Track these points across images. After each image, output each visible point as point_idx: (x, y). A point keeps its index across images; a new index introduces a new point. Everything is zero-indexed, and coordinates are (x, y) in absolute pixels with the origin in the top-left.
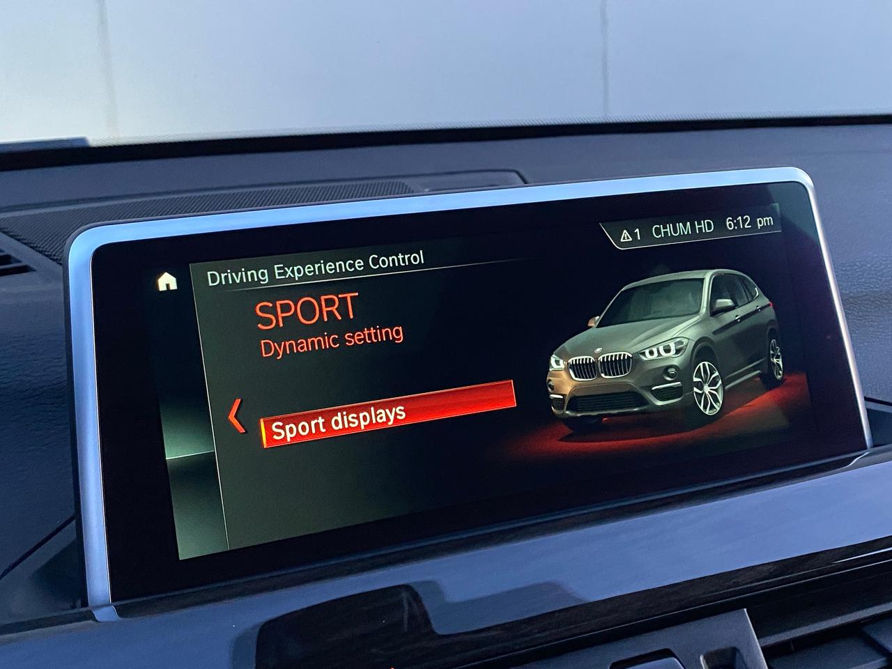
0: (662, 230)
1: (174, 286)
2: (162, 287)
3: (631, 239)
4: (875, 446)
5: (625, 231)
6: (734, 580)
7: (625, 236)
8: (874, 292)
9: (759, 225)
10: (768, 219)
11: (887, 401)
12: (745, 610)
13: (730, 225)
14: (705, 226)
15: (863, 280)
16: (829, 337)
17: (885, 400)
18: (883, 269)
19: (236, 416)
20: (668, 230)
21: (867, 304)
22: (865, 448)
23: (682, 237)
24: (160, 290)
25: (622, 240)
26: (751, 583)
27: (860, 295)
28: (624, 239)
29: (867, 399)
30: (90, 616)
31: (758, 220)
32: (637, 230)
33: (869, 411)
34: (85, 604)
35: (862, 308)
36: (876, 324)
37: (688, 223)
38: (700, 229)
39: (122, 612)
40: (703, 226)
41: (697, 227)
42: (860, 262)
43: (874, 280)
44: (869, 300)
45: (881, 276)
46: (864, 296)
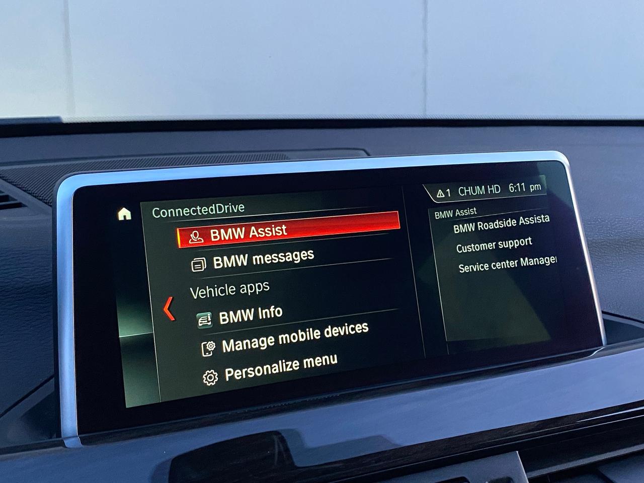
0: (465, 191)
1: (129, 217)
2: (121, 218)
3: (444, 196)
4: (608, 344)
5: (440, 190)
7: (440, 194)
8: (609, 239)
9: (531, 190)
10: (538, 186)
11: (617, 314)
12: (517, 452)
13: (512, 189)
14: (495, 189)
16: (578, 268)
17: (615, 313)
18: (616, 224)
19: (169, 309)
20: (469, 190)
21: (605, 248)
22: (601, 344)
23: (479, 196)
24: (120, 220)
25: (438, 197)
28: (439, 195)
29: (603, 312)
30: (62, 444)
31: (531, 186)
32: (448, 190)
33: (605, 321)
34: (59, 435)
35: (601, 250)
36: (610, 261)
37: (483, 186)
38: (491, 191)
39: (84, 441)
40: (493, 189)
41: (489, 189)
42: (600, 219)
43: (610, 231)
44: (606, 245)
45: (614, 229)
46: (603, 242)
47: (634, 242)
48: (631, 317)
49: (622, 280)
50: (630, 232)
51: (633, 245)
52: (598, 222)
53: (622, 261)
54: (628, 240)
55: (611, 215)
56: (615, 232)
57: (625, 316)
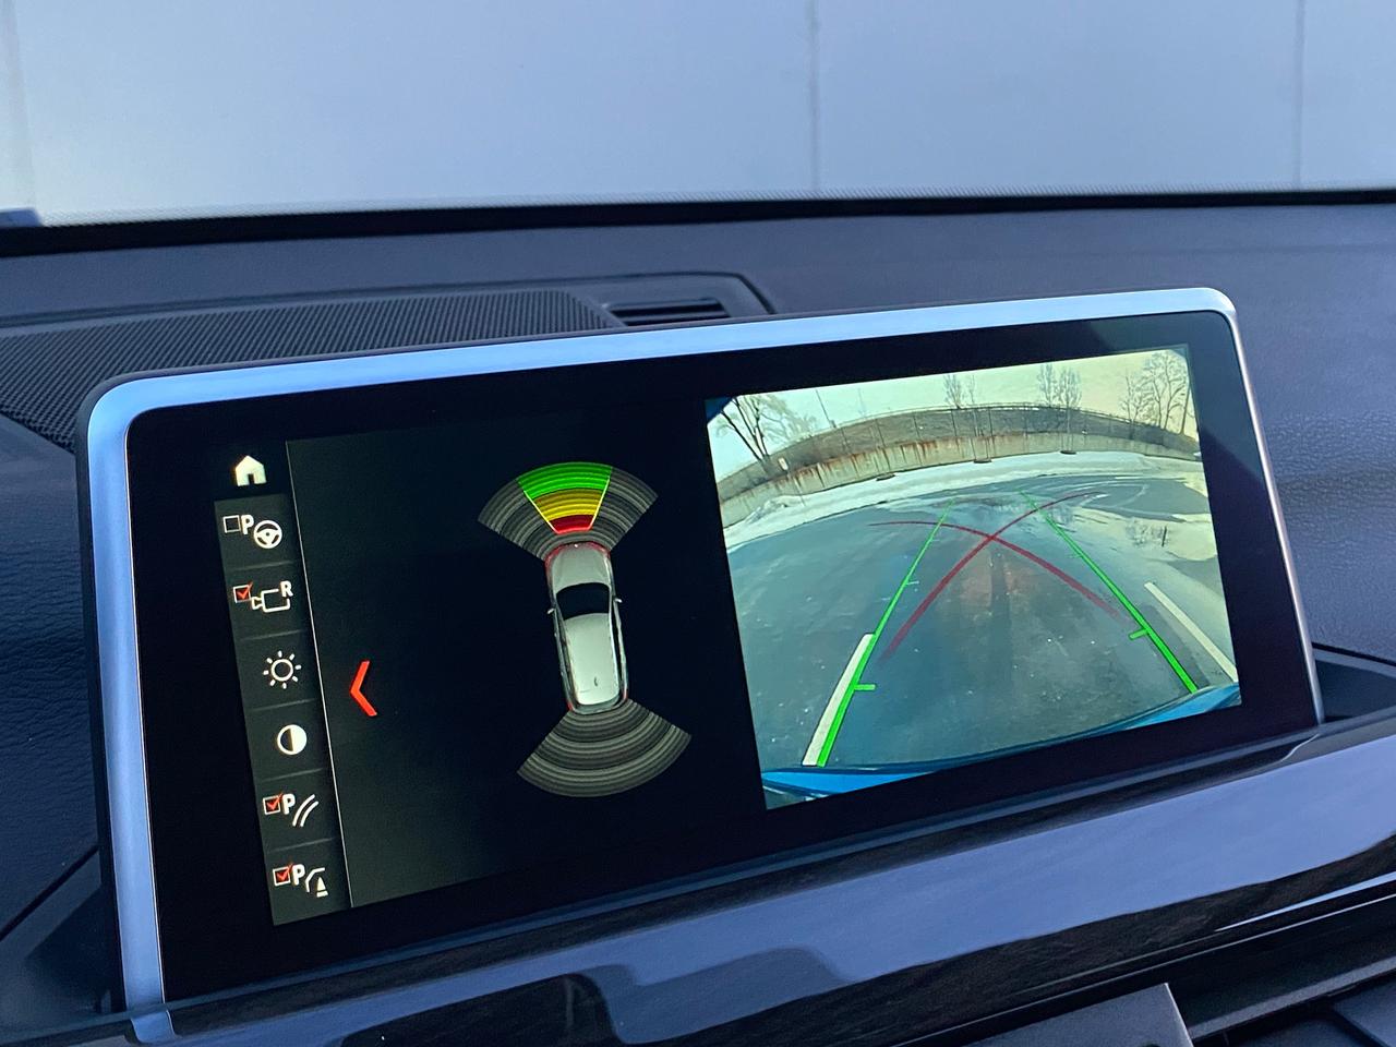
2: (242, 480)
4: (1328, 719)
6: (1150, 940)
8: (1306, 476)
11: (1340, 647)
12: (1166, 984)
15: (1291, 458)
17: (1336, 646)
18: (1319, 441)
19: (361, 690)
22: (1316, 723)
24: (239, 484)
26: (1176, 943)
27: (1288, 481)
29: (1315, 645)
30: (126, 1029)
33: (1319, 665)
39: (182, 1022)
42: (1285, 429)
43: (1309, 458)
44: (1302, 489)
45: (1316, 451)
46: (1294, 482)
47: (1359, 479)
48: (1372, 653)
49: (1340, 567)
50: (1350, 457)
51: (1359, 486)
52: (1279, 437)
53: (1337, 524)
54: (1346, 475)
55: (1307, 419)
56: (1317, 458)
57: (1357, 651)
